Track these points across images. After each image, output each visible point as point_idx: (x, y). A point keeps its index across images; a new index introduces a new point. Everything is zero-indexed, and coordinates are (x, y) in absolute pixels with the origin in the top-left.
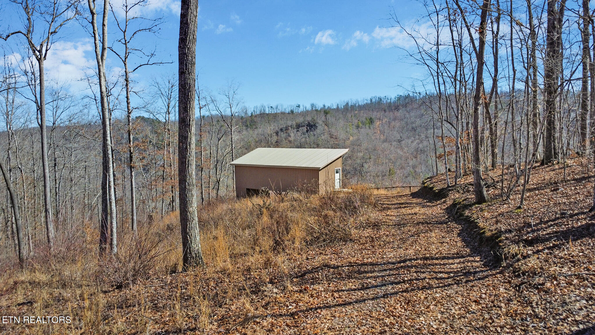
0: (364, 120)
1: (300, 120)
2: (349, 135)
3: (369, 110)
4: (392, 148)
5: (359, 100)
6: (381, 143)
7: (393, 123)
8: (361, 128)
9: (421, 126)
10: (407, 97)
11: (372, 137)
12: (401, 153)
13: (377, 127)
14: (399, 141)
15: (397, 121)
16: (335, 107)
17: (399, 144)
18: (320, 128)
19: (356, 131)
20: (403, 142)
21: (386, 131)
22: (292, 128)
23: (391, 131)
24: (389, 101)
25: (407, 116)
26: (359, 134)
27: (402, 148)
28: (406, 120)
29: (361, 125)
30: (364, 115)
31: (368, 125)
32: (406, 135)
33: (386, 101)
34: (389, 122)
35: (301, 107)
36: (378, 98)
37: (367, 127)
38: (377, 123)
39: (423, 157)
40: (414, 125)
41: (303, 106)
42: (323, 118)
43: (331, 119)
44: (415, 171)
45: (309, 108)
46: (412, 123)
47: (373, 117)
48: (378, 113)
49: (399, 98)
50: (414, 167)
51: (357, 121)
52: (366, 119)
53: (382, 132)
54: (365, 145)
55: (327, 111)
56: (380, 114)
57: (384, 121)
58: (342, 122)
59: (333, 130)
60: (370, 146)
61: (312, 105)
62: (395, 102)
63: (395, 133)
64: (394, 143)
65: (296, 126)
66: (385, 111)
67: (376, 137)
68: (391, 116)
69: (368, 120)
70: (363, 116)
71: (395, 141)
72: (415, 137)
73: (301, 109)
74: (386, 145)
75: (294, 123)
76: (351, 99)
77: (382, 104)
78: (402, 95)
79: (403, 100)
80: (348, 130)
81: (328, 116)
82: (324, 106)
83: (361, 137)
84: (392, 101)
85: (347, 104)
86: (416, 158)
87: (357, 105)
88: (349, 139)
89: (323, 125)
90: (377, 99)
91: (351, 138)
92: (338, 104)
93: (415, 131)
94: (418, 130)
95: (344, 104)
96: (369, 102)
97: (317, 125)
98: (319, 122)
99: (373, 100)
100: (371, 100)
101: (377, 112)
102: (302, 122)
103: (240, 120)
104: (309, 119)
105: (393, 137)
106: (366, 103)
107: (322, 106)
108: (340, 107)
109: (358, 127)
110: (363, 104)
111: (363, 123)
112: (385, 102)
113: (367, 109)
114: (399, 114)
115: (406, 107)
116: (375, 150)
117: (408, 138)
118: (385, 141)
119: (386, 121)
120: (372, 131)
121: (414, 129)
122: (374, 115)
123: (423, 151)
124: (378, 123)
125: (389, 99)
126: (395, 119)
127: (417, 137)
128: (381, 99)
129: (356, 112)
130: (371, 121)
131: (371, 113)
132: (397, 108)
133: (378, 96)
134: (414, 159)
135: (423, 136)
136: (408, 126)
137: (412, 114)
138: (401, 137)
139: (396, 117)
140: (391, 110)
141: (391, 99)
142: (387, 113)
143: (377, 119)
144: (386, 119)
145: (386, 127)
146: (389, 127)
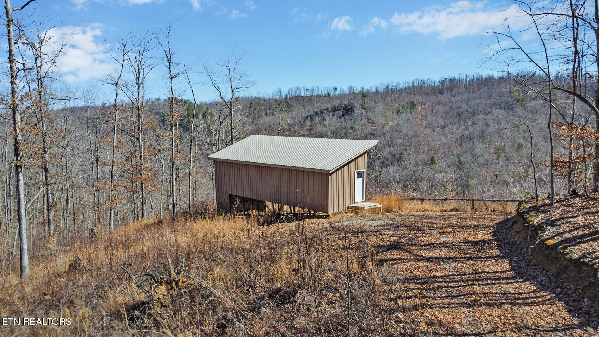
0: (405, 104)
1: (337, 103)
2: (389, 120)
3: (410, 94)
4: (435, 135)
5: (401, 82)
6: (422, 129)
7: (436, 108)
8: (402, 113)
9: (467, 111)
10: (452, 80)
11: (413, 122)
12: (445, 140)
13: (418, 111)
14: (443, 127)
15: (440, 106)
16: (374, 90)
17: (442, 130)
18: (357, 111)
19: (395, 116)
20: (447, 128)
21: (428, 116)
22: (327, 111)
23: (434, 116)
24: (433, 84)
25: (452, 99)
26: (398, 119)
27: (446, 136)
28: (450, 105)
29: (401, 109)
30: (405, 99)
31: (409, 109)
32: (450, 121)
33: (430, 84)
34: (432, 106)
35: (338, 90)
36: (420, 81)
37: (408, 112)
38: (419, 108)
39: (469, 145)
40: (459, 111)
41: (340, 88)
42: (361, 101)
43: (369, 103)
44: (460, 160)
45: (346, 90)
46: (458, 108)
47: (415, 101)
49: (444, 81)
50: (459, 156)
51: (397, 105)
52: (407, 103)
53: (424, 118)
54: (404, 131)
55: (365, 94)
56: (421, 98)
57: (426, 106)
58: (380, 106)
59: (371, 115)
60: (411, 132)
61: (350, 88)
62: (439, 85)
63: (438, 118)
64: (437, 130)
65: (332, 110)
66: (428, 94)
67: (418, 123)
68: (435, 101)
69: (409, 104)
70: (404, 100)
71: (438, 127)
72: (460, 124)
73: (338, 91)
74: (428, 131)
75: (330, 106)
76: (392, 82)
77: (425, 87)
78: (447, 78)
79: (448, 83)
80: (387, 114)
81: (367, 99)
82: (363, 89)
83: (401, 122)
84: (436, 84)
85: (387, 87)
86: (461, 145)
87: (398, 88)
88: (388, 124)
89: (361, 109)
90: (420, 82)
91: (390, 123)
92: (377, 87)
93: (460, 116)
94: (465, 116)
95: (384, 87)
96: (411, 85)
97: (354, 109)
98: (356, 105)
99: (416, 83)
100: (413, 83)
101: (419, 96)
102: (338, 105)
103: (275, 103)
104: (346, 102)
105: (436, 123)
106: (408, 86)
107: (360, 89)
108: (379, 90)
109: (398, 111)
110: (404, 87)
111: (404, 108)
112: (428, 85)
113: (409, 92)
114: (443, 98)
115: (451, 91)
116: (416, 136)
117: (453, 123)
118: (427, 127)
119: (429, 106)
120: (414, 116)
121: (459, 115)
122: (416, 99)
123: (468, 139)
124: (420, 108)
125: (433, 82)
126: (438, 104)
127: (463, 123)
128: (424, 82)
129: (397, 96)
130: (413, 105)
131: (412, 96)
132: (441, 92)
133: (421, 78)
134: (459, 148)
135: (470, 123)
136: (453, 112)
137: (458, 98)
138: (445, 123)
139: (440, 102)
140: (434, 94)
141: (435, 82)
142: (430, 97)
143: (420, 103)
144: (429, 104)
145: (429, 112)
146: (432, 112)
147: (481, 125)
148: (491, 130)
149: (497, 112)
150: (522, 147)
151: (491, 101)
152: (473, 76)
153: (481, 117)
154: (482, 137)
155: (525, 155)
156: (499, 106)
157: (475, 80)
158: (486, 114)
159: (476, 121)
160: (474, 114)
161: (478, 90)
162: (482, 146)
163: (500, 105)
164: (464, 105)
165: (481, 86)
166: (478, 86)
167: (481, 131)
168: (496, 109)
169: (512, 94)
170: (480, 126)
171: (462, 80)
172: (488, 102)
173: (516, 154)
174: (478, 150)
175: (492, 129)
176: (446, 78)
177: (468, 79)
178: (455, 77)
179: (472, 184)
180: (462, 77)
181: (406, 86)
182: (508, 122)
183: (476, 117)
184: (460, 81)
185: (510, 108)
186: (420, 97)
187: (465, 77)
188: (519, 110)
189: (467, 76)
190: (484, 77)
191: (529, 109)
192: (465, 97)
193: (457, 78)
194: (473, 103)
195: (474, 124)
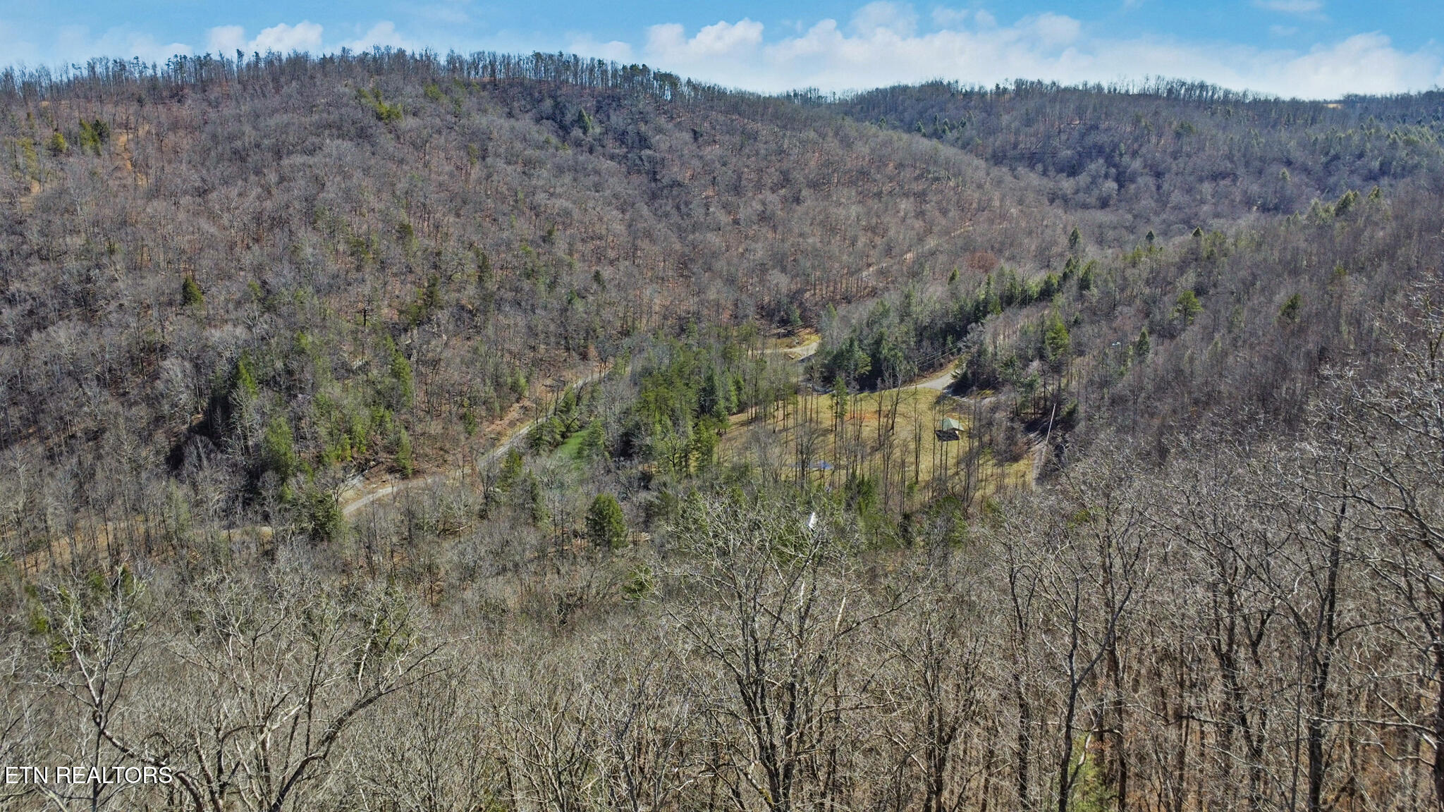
0: (76, 129)
2: (28, 178)
3: (88, 100)
4: (182, 216)
5: (52, 67)
6: (139, 202)
7: (171, 139)
8: (69, 155)
9: (258, 146)
10: (204, 62)
11: (110, 182)
12: (213, 230)
13: (119, 149)
14: (202, 193)
15: (181, 133)
17: (198, 200)
19: (49, 164)
20: (213, 196)
21: (152, 162)
23: (170, 162)
24: (150, 72)
25: (212, 114)
26: (61, 174)
27: (213, 217)
28: (208, 128)
29: (65, 145)
30: (73, 115)
31: (90, 143)
32: (218, 174)
33: (141, 72)
34: (157, 134)
36: (111, 62)
37: (89, 152)
38: (121, 138)
39: (280, 236)
40: (238, 144)
44: (264, 283)
46: (231, 138)
47: (105, 119)
48: (121, 109)
49: (180, 64)
50: (258, 269)
51: (49, 132)
52: (81, 124)
53: (141, 166)
54: (86, 211)
56: (122, 113)
57: (141, 132)
60: (107, 212)
62: (170, 76)
63: (184, 167)
64: (186, 200)
66: (140, 101)
67: (124, 182)
68: (163, 118)
69: (89, 128)
70: (70, 118)
71: (185, 192)
72: (246, 180)
74: (158, 206)
77: (127, 79)
78: (189, 56)
79: (192, 70)
80: (20, 160)
83: (70, 183)
84: (159, 74)
85: (11, 79)
86: (259, 241)
87: (45, 81)
88: (28, 189)
90: (111, 65)
91: (36, 188)
93: (243, 160)
94: (254, 158)
96: (85, 73)
99: (99, 69)
100: (92, 67)
101: (116, 104)
105: (179, 181)
106: (76, 78)
109: (56, 151)
110: (65, 80)
111: (73, 139)
112: (137, 76)
113: (81, 95)
114: (188, 110)
115: (204, 91)
116: (124, 223)
117: (226, 182)
118: (154, 193)
119: (149, 132)
120: (108, 163)
121: (240, 156)
122: (108, 113)
123: (278, 222)
124: (124, 138)
125: (149, 65)
126: (174, 127)
127: (252, 178)
128: (123, 67)
129: (45, 104)
130: (100, 132)
131: (94, 106)
132: (177, 94)
133: (113, 55)
134: (256, 248)
135: (273, 178)
136: (220, 148)
137: (228, 110)
138: (204, 180)
139: (177, 122)
140: (159, 100)
141: (154, 67)
142: (148, 108)
143: (120, 126)
144: (147, 128)
145: (151, 150)
146: (160, 149)
147: (303, 183)
148: (332, 195)
149: (333, 145)
150: (411, 234)
151: (316, 117)
152: (257, 54)
153: (298, 159)
154: (311, 218)
155: (419, 253)
156: (337, 129)
157: (262, 65)
158: (311, 152)
159: (287, 171)
160: (278, 155)
161: (277, 90)
162: (315, 238)
163: (339, 128)
164: (247, 129)
165: (283, 80)
166: (275, 80)
167: (306, 200)
168: (331, 136)
169: (363, 101)
170: (300, 186)
171: (230, 62)
172: (308, 119)
173: (396, 250)
174: (309, 250)
175: (331, 193)
176: (185, 57)
177: (245, 60)
178: (208, 55)
179: (309, 347)
180: (227, 56)
181: (71, 76)
182: (366, 171)
183: (285, 162)
184: (223, 64)
185: (363, 135)
186: (119, 108)
187: (236, 55)
188: (386, 141)
189: (240, 54)
190: (284, 57)
191: (407, 138)
192: (245, 108)
193: (215, 57)
194: (272, 122)
195: (282, 179)
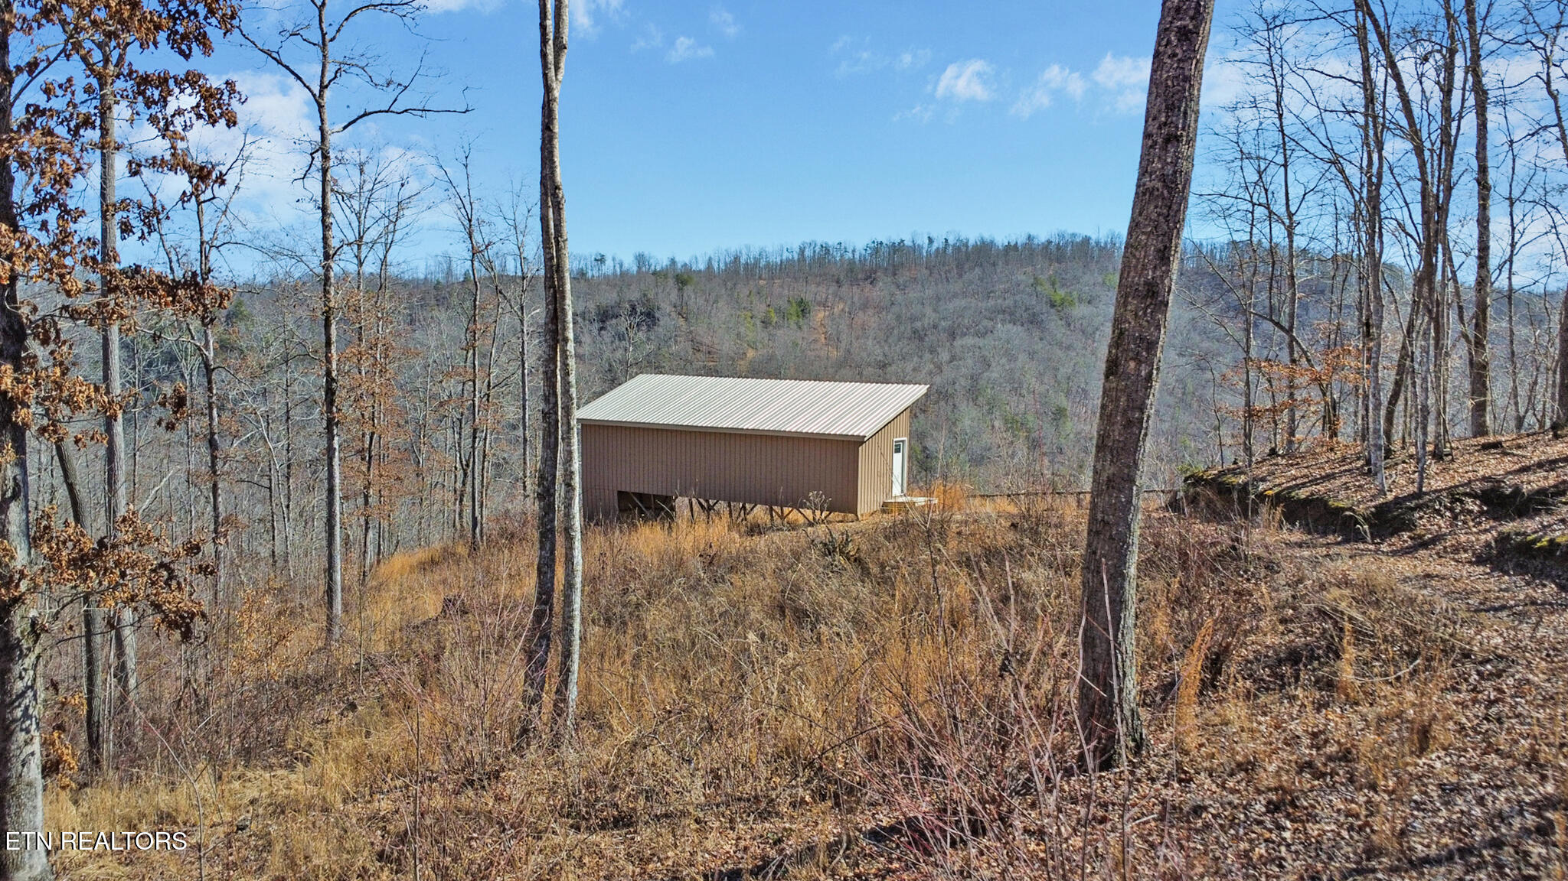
0: (783, 303)
1: (609, 298)
2: (746, 345)
3: (796, 279)
5: (769, 249)
6: (831, 371)
7: (860, 317)
8: (777, 328)
9: (935, 327)
10: (897, 248)
11: (808, 352)
13: (817, 324)
14: (881, 366)
15: (870, 312)
16: (702, 266)
17: (878, 373)
18: (663, 321)
19: (763, 335)
20: (891, 369)
21: (843, 337)
22: (584, 319)
23: (858, 338)
24: (850, 255)
25: (899, 297)
26: (770, 343)
28: (895, 309)
29: (775, 318)
30: (783, 293)
31: (794, 318)
32: (898, 350)
33: (842, 256)
34: (850, 313)
35: (609, 263)
36: (818, 246)
37: (793, 326)
38: (819, 315)
39: (944, 410)
40: (918, 324)
41: (614, 259)
42: (674, 295)
43: (694, 299)
44: (925, 448)
45: (630, 264)
46: (913, 319)
47: (809, 297)
48: (822, 289)
49: (877, 248)
50: (921, 436)
51: (763, 307)
52: (789, 302)
53: (834, 340)
55: (685, 277)
56: (823, 291)
57: (836, 311)
58: (723, 311)
59: (701, 330)
61: (641, 259)
62: (865, 260)
63: (870, 342)
64: (867, 371)
65: (597, 315)
66: (839, 283)
67: (818, 353)
68: (856, 298)
69: (795, 305)
70: (780, 296)
71: (868, 365)
72: (921, 357)
73: (608, 268)
75: (592, 306)
76: (748, 248)
77: (830, 262)
78: (885, 242)
79: (886, 255)
80: (742, 330)
81: (689, 290)
82: (673, 262)
83: (778, 352)
84: (857, 256)
85: (737, 259)
86: (924, 411)
87: (763, 263)
88: (744, 354)
89: (674, 315)
90: (817, 249)
91: (750, 354)
92: (710, 259)
93: (921, 339)
94: (931, 338)
95: (728, 260)
96: (796, 256)
97: (657, 315)
98: (662, 305)
99: (808, 253)
100: (802, 251)
101: (818, 285)
102: (613, 303)
104: (634, 295)
105: (864, 354)
106: (788, 260)
107: (665, 262)
108: (715, 266)
109: (766, 323)
110: (779, 261)
111: (783, 314)
112: (839, 259)
113: (791, 275)
114: (879, 291)
115: (895, 274)
118: (842, 364)
119: (843, 311)
120: (807, 336)
121: (918, 336)
122: (811, 292)
124: (821, 315)
125: (850, 250)
126: (864, 307)
127: (927, 356)
128: (827, 250)
129: (762, 282)
130: (803, 309)
131: (801, 286)
132: (871, 278)
133: (820, 241)
135: (945, 356)
136: (902, 327)
137: (913, 294)
138: (885, 355)
139: (868, 302)
140: (854, 281)
141: (854, 251)
142: (844, 289)
143: (819, 304)
144: (841, 306)
145: (843, 327)
146: (851, 326)
147: (970, 362)
148: (995, 375)
149: (1005, 330)
150: (1065, 416)
151: (991, 303)
152: (946, 240)
153: (969, 341)
154: (974, 393)
155: (1072, 436)
156: (1010, 315)
157: (950, 250)
158: (982, 335)
159: (958, 350)
160: (953, 336)
161: (961, 276)
162: (974, 413)
163: (1012, 314)
164: (928, 311)
165: (966, 266)
166: (960, 267)
167: (972, 378)
168: (1003, 321)
169: (1039, 288)
170: (968, 365)
171: (920, 247)
172: (984, 305)
173: (1048, 430)
174: (967, 422)
175: (994, 374)
176: (881, 243)
177: (935, 245)
178: (902, 241)
180: (919, 242)
181: (784, 258)
182: (1032, 355)
183: (958, 343)
184: (915, 248)
185: (1034, 321)
186: (820, 288)
187: (927, 241)
188: (1055, 325)
189: (931, 240)
190: (971, 243)
191: (1078, 325)
192: (929, 292)
193: (908, 243)
194: (951, 306)
195: (953, 358)
